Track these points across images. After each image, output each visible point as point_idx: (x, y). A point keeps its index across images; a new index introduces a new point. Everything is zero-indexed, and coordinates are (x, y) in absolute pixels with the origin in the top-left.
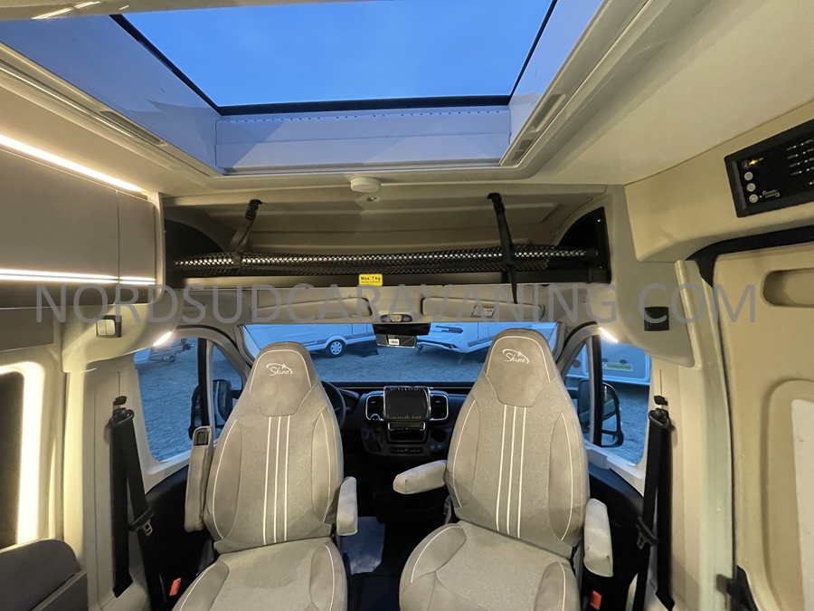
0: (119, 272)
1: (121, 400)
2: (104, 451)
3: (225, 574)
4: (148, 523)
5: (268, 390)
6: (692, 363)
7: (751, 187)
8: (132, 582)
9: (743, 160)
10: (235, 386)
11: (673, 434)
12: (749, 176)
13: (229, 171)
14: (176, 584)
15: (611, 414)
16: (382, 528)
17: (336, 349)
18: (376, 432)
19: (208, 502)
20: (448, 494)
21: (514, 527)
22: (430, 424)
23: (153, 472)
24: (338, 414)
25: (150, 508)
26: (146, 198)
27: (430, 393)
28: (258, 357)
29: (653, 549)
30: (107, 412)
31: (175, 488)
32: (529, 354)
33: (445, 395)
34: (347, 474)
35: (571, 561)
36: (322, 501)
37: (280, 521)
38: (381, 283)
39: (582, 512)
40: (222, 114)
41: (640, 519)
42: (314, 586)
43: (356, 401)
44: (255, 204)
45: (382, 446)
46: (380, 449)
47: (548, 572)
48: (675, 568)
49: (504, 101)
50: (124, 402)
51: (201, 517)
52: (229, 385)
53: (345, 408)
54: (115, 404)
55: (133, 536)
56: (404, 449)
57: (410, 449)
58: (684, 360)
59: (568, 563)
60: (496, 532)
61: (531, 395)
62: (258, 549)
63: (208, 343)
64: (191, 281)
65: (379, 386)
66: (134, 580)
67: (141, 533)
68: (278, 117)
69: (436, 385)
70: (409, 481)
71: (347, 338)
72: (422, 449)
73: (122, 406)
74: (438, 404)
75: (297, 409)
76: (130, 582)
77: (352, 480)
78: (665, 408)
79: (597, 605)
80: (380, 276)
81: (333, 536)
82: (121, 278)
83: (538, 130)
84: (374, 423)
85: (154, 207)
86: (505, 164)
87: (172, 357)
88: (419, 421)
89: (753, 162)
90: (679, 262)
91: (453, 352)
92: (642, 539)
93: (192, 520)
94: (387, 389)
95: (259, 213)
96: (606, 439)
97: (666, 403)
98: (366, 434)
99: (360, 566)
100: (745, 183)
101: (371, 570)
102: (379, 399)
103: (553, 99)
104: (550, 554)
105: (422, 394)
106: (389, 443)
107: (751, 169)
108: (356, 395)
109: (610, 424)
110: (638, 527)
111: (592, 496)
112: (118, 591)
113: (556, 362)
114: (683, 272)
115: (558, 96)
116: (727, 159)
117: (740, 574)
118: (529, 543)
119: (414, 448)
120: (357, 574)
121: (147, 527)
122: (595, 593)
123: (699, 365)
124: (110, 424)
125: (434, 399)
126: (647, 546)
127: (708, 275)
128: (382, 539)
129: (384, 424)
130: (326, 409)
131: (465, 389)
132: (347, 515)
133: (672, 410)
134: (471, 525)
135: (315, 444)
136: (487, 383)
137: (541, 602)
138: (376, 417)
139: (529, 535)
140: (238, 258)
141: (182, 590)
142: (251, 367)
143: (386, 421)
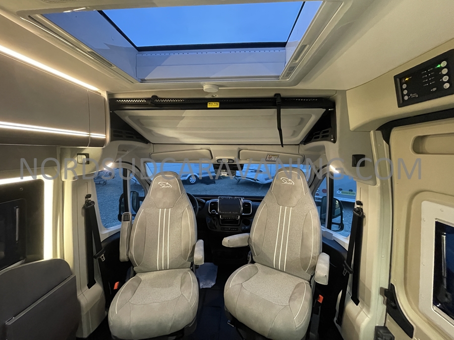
0: (90, 130)
1: (89, 196)
2: (82, 220)
3: (140, 281)
4: (103, 255)
5: (159, 195)
6: (375, 184)
7: (405, 92)
8: (95, 282)
9: (402, 78)
10: (141, 195)
11: (364, 219)
12: (404, 86)
13: (143, 81)
14: (117, 284)
15: (339, 215)
16: (216, 268)
17: (193, 180)
18: (214, 219)
19: (131, 248)
20: (250, 250)
21: (282, 266)
22: (242, 216)
23: (105, 233)
24: (195, 209)
25: (103, 249)
26: (100, 94)
27: (242, 201)
28: (153, 179)
29: (350, 276)
30: (83, 202)
31: (114, 241)
32: (295, 181)
33: (250, 202)
34: (199, 238)
35: (310, 282)
36: (186, 251)
37: (166, 260)
39: (316, 258)
40: (139, 51)
41: (345, 262)
42: (183, 287)
43: (204, 204)
45: (217, 227)
46: (216, 228)
47: (297, 286)
48: (361, 285)
49: (283, 45)
50: (90, 197)
51: (127, 255)
52: (138, 194)
53: (198, 207)
54: (86, 198)
55: (96, 261)
56: (228, 228)
57: (231, 228)
58: (371, 182)
59: (308, 283)
60: (274, 268)
61: (294, 201)
62: (155, 272)
63: (128, 170)
65: (216, 197)
66: (96, 281)
67: (100, 260)
68: (167, 53)
69: (246, 197)
70: (230, 241)
72: (238, 228)
73: (89, 199)
74: (247, 207)
75: (174, 205)
76: (95, 283)
77: (201, 241)
78: (361, 207)
79: (321, 301)
81: (192, 268)
82: (91, 134)
83: (297, 61)
84: (213, 215)
85: (104, 98)
86: (282, 79)
87: (104, 182)
88: (236, 214)
89: (407, 79)
90: (372, 131)
91: (257, 183)
92: (345, 271)
93: (123, 256)
94: (220, 198)
96: (333, 226)
97: (362, 205)
98: (209, 220)
99: (205, 285)
100: (402, 90)
101: (210, 287)
102: (215, 203)
103: (304, 47)
104: (300, 279)
105: (238, 201)
106: (220, 225)
107: (406, 82)
108: (204, 201)
109: (337, 220)
110: (344, 265)
111: (323, 252)
112: (90, 286)
113: (310, 187)
114: (374, 137)
115: (306, 45)
116: (395, 77)
117: (391, 287)
118: (289, 274)
119: (233, 228)
120: (203, 288)
121: (102, 257)
122: (320, 296)
123: (379, 184)
124: (84, 207)
125: (244, 204)
126: (348, 275)
127: (387, 138)
128: (216, 273)
129: (218, 216)
130: (189, 206)
131: (259, 200)
132: (199, 255)
133: (364, 208)
134: (261, 265)
135: (183, 223)
136: (272, 194)
137: (292, 297)
138: (214, 212)
139: (290, 270)
141: (119, 287)
142: (150, 185)
143: (219, 214)
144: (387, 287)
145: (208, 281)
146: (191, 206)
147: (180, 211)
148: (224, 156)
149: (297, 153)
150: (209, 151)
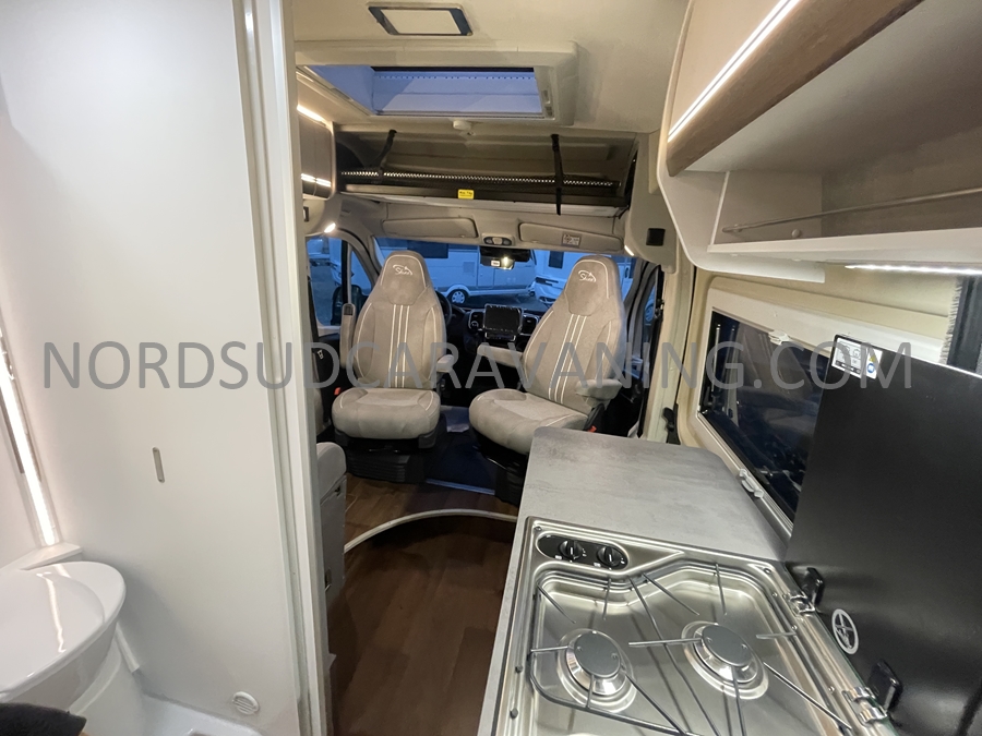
0: (316, 175)
5: (394, 284)
6: (675, 270)
13: (380, 113)
14: (337, 391)
18: (475, 336)
23: (320, 328)
26: (326, 125)
27: (524, 314)
32: (597, 276)
33: (536, 317)
35: (589, 415)
38: (472, 197)
40: (376, 71)
42: (421, 400)
43: (462, 314)
44: (392, 133)
53: (451, 315)
58: (670, 268)
60: (548, 399)
61: (591, 307)
63: (349, 245)
64: (350, 187)
71: (470, 289)
74: (529, 323)
75: (413, 302)
80: (472, 192)
82: (317, 179)
84: (475, 330)
85: (330, 131)
86: (547, 117)
88: (511, 333)
94: (488, 306)
95: (395, 139)
98: (467, 340)
99: (454, 429)
101: (462, 432)
104: (578, 412)
105: (516, 312)
108: (463, 311)
117: (675, 406)
118: (567, 407)
120: (451, 432)
122: (593, 427)
123: (677, 271)
125: (526, 319)
129: (482, 333)
135: (427, 328)
138: (475, 324)
139: (568, 401)
140: (381, 172)
142: (378, 274)
143: (485, 331)
144: (671, 408)
145: (460, 426)
146: (439, 307)
147: (423, 312)
148: (496, 232)
149: (610, 233)
150: (471, 223)
